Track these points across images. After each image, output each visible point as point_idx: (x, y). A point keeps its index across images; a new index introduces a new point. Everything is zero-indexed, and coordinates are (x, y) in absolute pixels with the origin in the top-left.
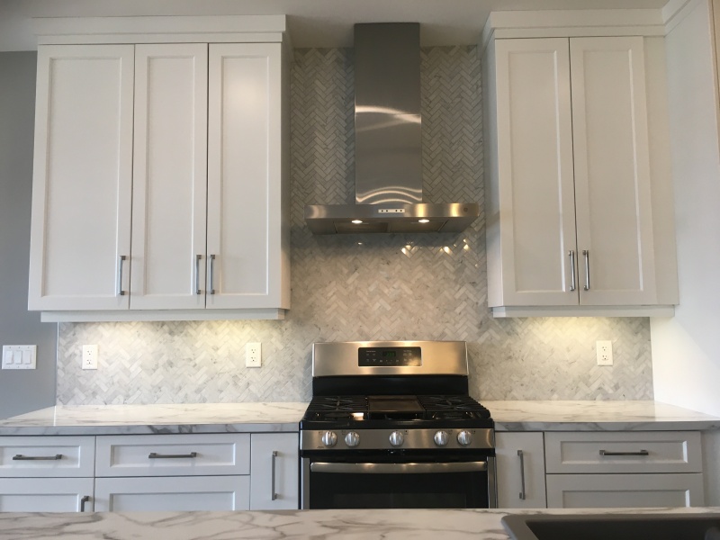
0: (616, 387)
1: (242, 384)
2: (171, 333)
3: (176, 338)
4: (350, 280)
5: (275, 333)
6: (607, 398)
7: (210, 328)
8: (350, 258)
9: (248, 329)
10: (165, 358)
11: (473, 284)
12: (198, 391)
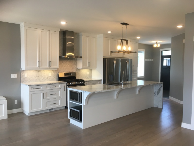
0: (89, 77)
1: (48, 79)
2: (38, 72)
3: (39, 72)
4: (62, 64)
5: (53, 71)
6: (88, 78)
7: (44, 71)
8: (62, 61)
9: (49, 71)
10: (37, 75)
11: (76, 65)
12: (42, 80)
